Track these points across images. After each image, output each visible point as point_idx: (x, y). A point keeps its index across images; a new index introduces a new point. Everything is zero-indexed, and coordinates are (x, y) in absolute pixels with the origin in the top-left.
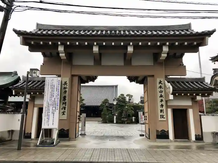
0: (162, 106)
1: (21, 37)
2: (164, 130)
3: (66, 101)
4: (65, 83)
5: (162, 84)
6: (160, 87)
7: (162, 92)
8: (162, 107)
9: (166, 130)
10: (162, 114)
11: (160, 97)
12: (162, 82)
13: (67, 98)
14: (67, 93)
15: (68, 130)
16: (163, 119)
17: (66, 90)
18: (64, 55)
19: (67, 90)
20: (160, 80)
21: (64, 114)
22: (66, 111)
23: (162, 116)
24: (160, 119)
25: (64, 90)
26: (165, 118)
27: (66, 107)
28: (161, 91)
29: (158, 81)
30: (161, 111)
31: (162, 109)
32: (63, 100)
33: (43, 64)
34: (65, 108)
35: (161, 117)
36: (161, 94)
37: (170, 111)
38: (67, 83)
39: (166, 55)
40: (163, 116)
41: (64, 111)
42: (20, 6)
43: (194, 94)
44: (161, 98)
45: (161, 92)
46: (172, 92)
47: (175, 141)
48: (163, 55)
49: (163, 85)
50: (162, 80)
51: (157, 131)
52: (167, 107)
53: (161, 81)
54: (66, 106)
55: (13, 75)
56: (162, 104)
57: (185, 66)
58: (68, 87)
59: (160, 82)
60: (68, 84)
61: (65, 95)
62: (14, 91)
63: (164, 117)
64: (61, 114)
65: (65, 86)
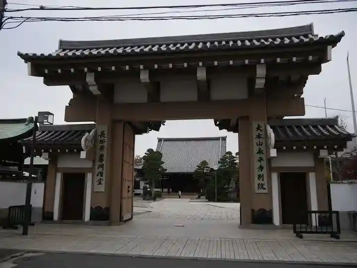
0: (261, 168)
1: (29, 63)
2: (264, 210)
3: (104, 162)
4: (103, 134)
5: (261, 131)
6: (259, 136)
7: (262, 145)
8: (261, 171)
9: (268, 210)
10: (261, 182)
11: (258, 153)
12: (261, 127)
13: (105, 158)
14: (105, 150)
15: (108, 209)
16: (262, 191)
17: (103, 144)
18: (96, 88)
19: (105, 144)
20: (258, 125)
21: (100, 183)
22: (104, 178)
23: (261, 186)
24: (257, 191)
25: (101, 145)
26: (265, 189)
27: (104, 172)
28: (260, 143)
29: (255, 125)
30: (259, 176)
31: (261, 173)
32: (99, 161)
33: (70, 105)
34: (101, 174)
35: (259, 188)
36: (260, 149)
37: (275, 177)
38: (105, 134)
39: (263, 81)
41: (101, 178)
42: (12, 18)
43: (315, 147)
44: (259, 156)
45: (259, 145)
46: (275, 145)
47: (283, 228)
48: (258, 81)
49: (262, 133)
50: (262, 124)
51: (253, 210)
52: (271, 170)
53: (260, 125)
54: (103, 170)
55: (26, 123)
56: (261, 165)
57: (303, 98)
58: (106, 139)
59: (258, 128)
60: (106, 136)
61: (102, 153)
62: (24, 148)
63: (264, 187)
64: (96, 183)
65: (102, 138)
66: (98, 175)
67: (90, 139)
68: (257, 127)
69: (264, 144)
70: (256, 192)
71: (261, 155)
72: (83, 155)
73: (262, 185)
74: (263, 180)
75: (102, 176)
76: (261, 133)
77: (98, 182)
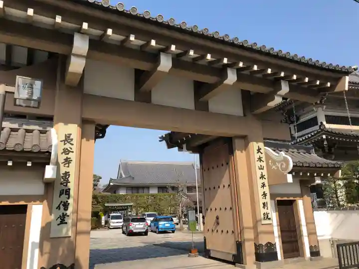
0: (265, 195)
3: (69, 185)
4: (68, 138)
5: (262, 153)
6: (260, 159)
8: (265, 198)
9: (273, 243)
10: (265, 211)
11: (260, 178)
12: (261, 149)
15: (72, 268)
16: (267, 221)
17: (69, 156)
18: (83, 61)
19: (73, 156)
20: (258, 147)
21: (63, 222)
22: (70, 212)
23: (266, 216)
24: (264, 222)
25: (65, 156)
26: (270, 219)
27: (71, 201)
28: (261, 166)
30: (264, 205)
31: (265, 201)
32: (62, 184)
34: (66, 205)
35: (264, 218)
36: (262, 173)
37: (273, 205)
38: (72, 140)
39: (280, 99)
40: (268, 216)
41: (65, 213)
44: (261, 181)
45: (261, 169)
49: (263, 156)
53: (260, 147)
54: (69, 198)
56: (264, 192)
58: (74, 147)
59: (259, 150)
60: (74, 142)
61: (67, 170)
64: (55, 222)
65: (68, 146)
66: (59, 208)
68: (257, 149)
69: (265, 168)
70: (262, 223)
71: (264, 181)
74: (267, 209)
75: (66, 208)
76: (261, 156)
77: (59, 220)
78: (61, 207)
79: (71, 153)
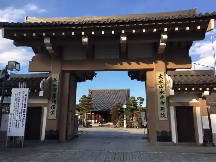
0: (163, 103)
1: (3, 29)
2: (166, 132)
3: (56, 99)
4: (55, 79)
5: (162, 78)
6: (161, 82)
7: (163, 88)
8: (163, 105)
9: (168, 131)
10: (162, 112)
11: (160, 93)
12: (162, 76)
13: (57, 96)
15: (58, 131)
16: (164, 119)
17: (55, 87)
18: (51, 48)
20: (160, 74)
21: (53, 113)
26: (166, 117)
28: (161, 86)
30: (162, 109)
32: (53, 98)
33: (32, 60)
34: (54, 107)
35: (161, 116)
36: (162, 90)
38: (57, 80)
39: (165, 44)
41: (54, 110)
43: (201, 89)
44: (161, 95)
45: (161, 88)
46: (173, 87)
48: (161, 44)
50: (163, 74)
51: (158, 132)
52: (169, 105)
54: (55, 104)
55: (1, 73)
56: (162, 101)
57: (191, 57)
58: (58, 83)
61: (55, 93)
64: (50, 114)
65: (55, 83)
66: (51, 108)
67: (46, 83)
68: (159, 76)
70: (159, 119)
72: (41, 93)
73: (164, 115)
74: (164, 111)
75: (54, 108)
76: (162, 80)
77: (51, 113)
78: (53, 108)
79: (56, 86)
